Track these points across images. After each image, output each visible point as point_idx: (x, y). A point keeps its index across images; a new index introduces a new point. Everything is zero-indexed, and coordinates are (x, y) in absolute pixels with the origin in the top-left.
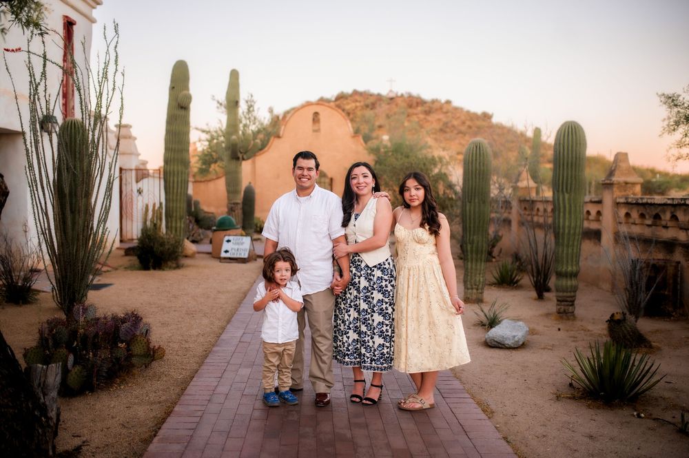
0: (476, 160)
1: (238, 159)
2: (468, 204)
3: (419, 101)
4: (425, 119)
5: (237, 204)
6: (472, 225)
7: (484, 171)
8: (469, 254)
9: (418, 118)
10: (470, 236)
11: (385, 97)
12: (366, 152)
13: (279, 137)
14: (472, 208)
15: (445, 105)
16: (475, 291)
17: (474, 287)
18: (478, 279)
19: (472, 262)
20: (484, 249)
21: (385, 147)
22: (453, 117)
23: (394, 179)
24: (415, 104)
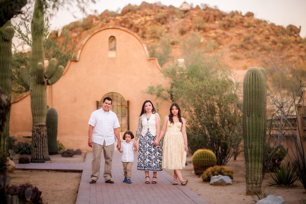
0: (252, 84)
1: (43, 83)
2: (247, 118)
3: (217, 13)
4: (224, 34)
5: (43, 126)
6: (251, 134)
7: (258, 92)
8: (249, 156)
9: (215, 33)
10: (249, 143)
11: (179, 9)
12: (162, 75)
13: (76, 61)
14: (251, 121)
15: (246, 18)
16: (254, 185)
17: (253, 182)
18: (256, 176)
19: (251, 163)
20: (260, 152)
21: (181, 69)
22: (255, 32)
23: (190, 100)
24: (212, 18)
